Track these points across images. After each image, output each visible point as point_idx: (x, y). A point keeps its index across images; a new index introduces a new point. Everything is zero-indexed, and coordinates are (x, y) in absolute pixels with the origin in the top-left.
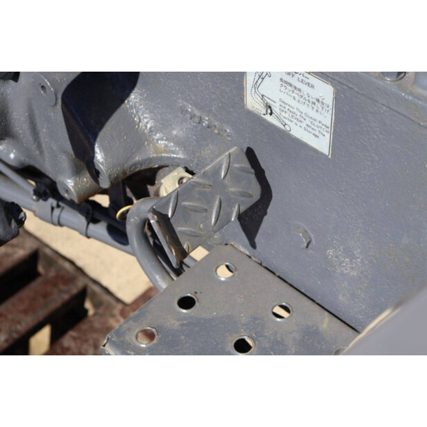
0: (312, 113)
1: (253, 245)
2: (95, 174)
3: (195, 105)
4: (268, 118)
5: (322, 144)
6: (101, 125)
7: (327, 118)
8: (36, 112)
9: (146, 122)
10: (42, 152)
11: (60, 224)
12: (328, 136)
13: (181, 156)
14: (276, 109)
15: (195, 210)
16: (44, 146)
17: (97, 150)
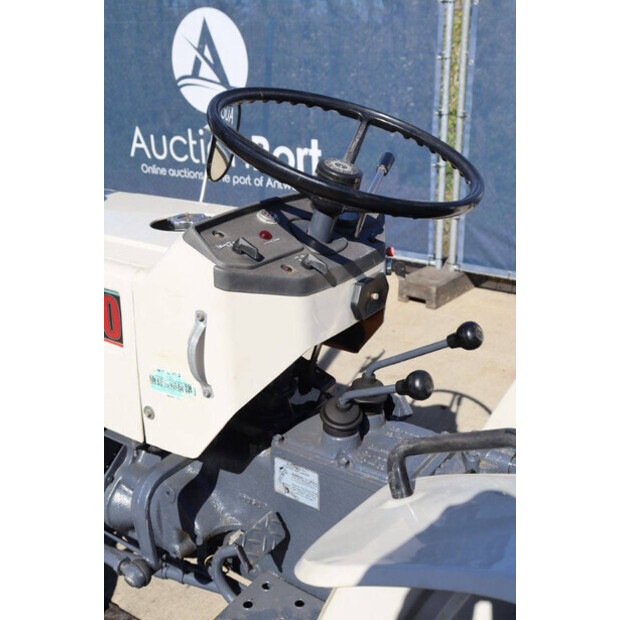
0: (309, 489)
1: (281, 570)
2: (194, 537)
3: (248, 494)
4: (287, 495)
5: (314, 503)
6: (197, 510)
7: (316, 490)
8: (162, 508)
9: (220, 507)
10: (162, 532)
11: (166, 578)
12: (317, 499)
13: (240, 524)
14: (291, 490)
15: (255, 543)
16: (164, 528)
17: (196, 523)
